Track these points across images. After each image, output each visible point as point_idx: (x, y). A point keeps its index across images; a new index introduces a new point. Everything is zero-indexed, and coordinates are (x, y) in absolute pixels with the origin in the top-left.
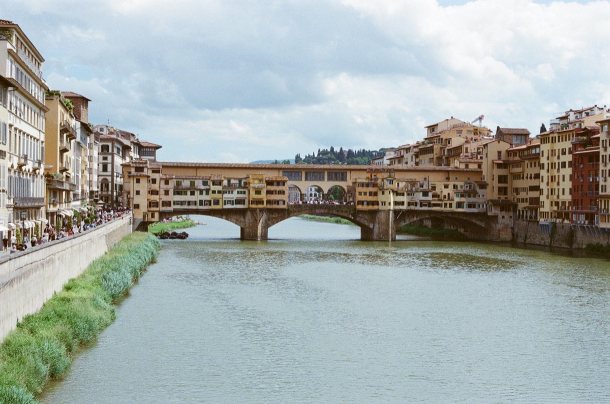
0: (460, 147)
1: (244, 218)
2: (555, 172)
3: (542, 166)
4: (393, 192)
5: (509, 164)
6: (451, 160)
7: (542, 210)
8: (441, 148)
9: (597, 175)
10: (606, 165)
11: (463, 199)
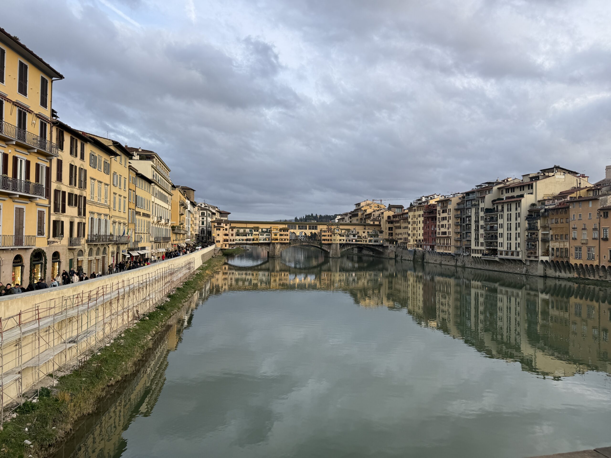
0: (371, 214)
1: (269, 247)
2: (415, 226)
3: (409, 223)
4: (339, 235)
5: (394, 222)
6: (367, 220)
7: (409, 243)
8: (362, 214)
9: (435, 227)
10: (440, 223)
11: (372, 238)
